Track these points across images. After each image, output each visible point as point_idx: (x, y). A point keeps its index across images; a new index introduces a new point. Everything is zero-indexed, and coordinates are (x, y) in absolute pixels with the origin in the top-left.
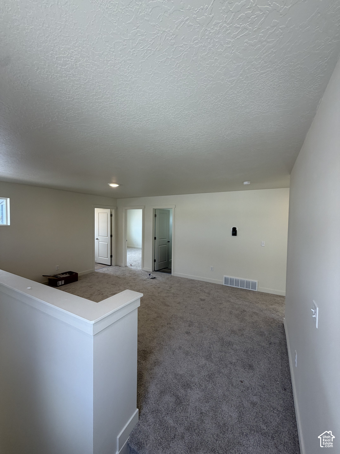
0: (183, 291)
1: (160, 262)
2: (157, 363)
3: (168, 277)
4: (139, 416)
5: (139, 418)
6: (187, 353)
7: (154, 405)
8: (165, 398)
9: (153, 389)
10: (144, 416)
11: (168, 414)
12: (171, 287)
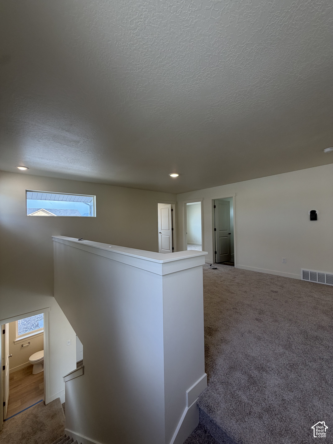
0: (249, 282)
1: (221, 254)
2: (223, 341)
3: (231, 268)
4: (208, 382)
5: (208, 384)
6: (259, 339)
7: (223, 377)
8: (235, 374)
9: (221, 363)
10: (213, 384)
11: (240, 389)
12: (235, 278)
